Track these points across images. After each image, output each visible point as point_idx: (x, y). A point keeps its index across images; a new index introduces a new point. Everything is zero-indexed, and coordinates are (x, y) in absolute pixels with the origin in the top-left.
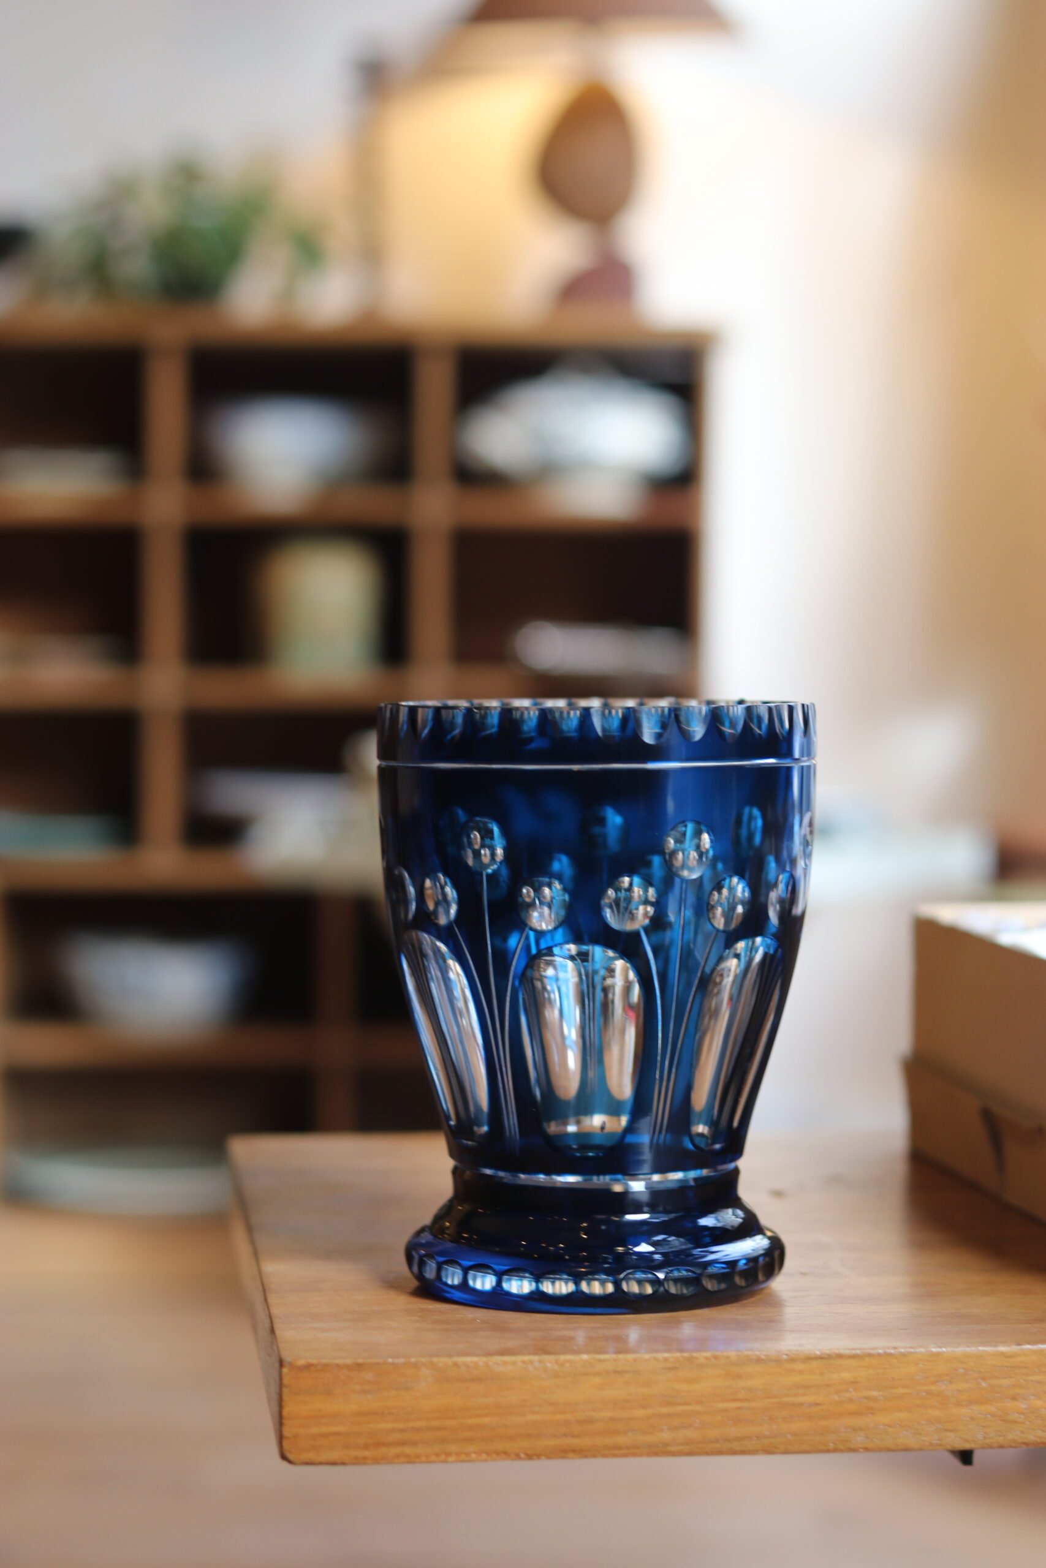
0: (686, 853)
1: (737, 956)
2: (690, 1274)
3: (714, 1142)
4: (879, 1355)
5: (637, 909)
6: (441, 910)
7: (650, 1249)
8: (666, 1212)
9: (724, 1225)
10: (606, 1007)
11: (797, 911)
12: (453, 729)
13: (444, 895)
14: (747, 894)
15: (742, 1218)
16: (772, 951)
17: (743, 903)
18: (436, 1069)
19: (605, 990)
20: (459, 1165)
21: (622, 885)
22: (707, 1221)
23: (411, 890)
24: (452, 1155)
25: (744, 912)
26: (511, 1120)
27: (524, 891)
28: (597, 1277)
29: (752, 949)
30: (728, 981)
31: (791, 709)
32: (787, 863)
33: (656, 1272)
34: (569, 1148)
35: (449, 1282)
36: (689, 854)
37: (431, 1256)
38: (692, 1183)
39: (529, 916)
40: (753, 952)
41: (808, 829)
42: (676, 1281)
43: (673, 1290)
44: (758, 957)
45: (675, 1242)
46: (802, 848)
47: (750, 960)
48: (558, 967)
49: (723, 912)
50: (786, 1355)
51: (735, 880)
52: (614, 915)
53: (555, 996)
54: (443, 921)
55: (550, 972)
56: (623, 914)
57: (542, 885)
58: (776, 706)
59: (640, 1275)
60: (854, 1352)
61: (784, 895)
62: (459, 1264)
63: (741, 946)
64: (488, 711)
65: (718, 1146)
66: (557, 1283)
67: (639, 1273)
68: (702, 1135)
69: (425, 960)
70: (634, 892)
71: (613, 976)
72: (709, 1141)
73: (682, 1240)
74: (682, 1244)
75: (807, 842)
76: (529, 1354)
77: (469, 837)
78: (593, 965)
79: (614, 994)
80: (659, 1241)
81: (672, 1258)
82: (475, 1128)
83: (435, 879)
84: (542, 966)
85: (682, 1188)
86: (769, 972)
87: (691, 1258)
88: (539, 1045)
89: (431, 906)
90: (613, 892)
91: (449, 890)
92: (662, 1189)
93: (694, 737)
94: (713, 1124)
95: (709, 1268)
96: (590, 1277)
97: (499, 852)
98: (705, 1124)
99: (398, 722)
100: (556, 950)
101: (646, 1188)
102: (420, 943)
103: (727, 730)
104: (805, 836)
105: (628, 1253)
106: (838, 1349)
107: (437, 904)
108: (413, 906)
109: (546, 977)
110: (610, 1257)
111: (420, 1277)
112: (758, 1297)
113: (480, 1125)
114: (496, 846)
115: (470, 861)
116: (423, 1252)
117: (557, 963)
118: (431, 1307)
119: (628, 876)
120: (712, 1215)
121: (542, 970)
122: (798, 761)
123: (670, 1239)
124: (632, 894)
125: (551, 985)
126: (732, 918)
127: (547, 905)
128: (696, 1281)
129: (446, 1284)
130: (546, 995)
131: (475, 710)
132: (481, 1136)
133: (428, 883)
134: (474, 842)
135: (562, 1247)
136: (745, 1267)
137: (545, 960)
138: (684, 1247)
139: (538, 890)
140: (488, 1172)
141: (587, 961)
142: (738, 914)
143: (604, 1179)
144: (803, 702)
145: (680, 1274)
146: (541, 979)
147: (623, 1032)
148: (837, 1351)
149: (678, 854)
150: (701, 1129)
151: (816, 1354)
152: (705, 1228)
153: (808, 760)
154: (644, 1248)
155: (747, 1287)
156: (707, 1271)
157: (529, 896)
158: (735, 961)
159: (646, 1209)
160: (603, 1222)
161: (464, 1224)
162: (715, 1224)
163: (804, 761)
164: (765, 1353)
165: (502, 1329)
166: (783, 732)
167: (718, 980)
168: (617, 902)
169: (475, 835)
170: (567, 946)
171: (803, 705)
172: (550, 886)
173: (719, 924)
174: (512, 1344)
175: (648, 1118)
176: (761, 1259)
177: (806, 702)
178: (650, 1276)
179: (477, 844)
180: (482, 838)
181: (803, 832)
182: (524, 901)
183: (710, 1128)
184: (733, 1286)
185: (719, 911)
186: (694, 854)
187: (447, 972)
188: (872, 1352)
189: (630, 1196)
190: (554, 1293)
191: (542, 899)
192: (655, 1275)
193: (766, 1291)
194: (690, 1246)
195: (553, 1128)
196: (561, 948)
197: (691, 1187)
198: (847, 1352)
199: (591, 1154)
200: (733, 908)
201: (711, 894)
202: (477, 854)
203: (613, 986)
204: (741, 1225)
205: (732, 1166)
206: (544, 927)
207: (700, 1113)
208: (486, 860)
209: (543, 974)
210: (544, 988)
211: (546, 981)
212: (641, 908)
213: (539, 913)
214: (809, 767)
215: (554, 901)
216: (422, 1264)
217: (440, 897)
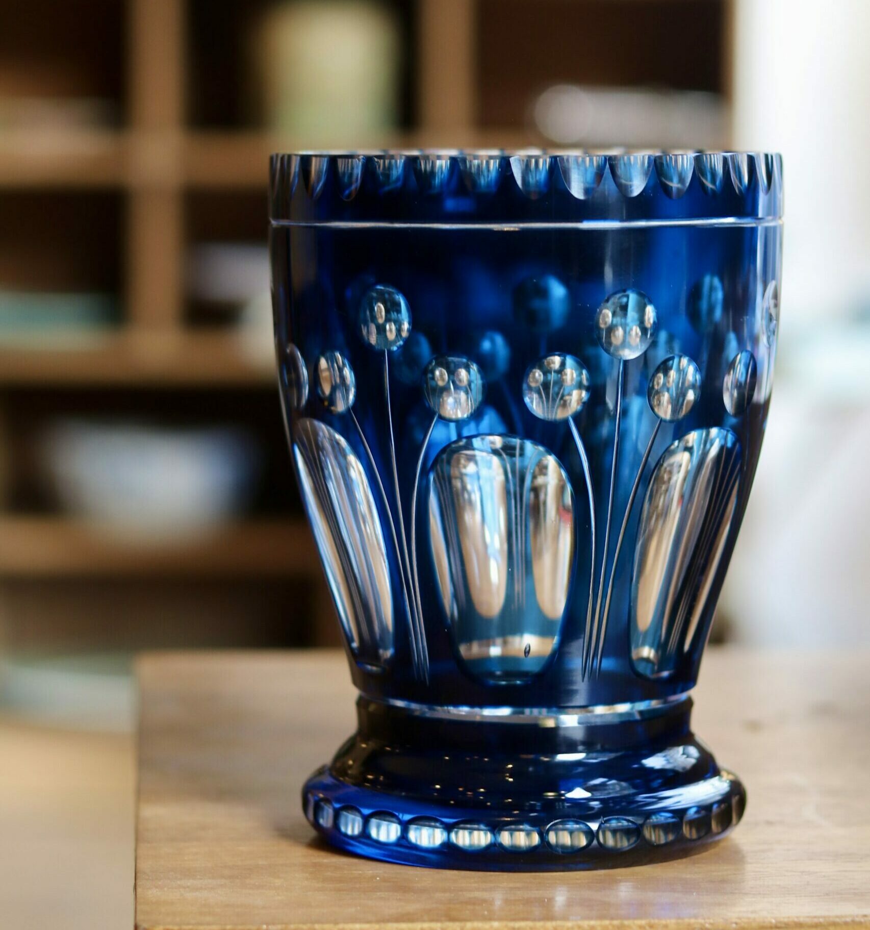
0: (628, 329)
1: (689, 449)
2: (630, 824)
3: (661, 669)
4: (846, 923)
5: (570, 394)
6: (339, 395)
7: (588, 795)
8: (604, 750)
9: (675, 767)
10: (536, 510)
11: (759, 396)
12: (350, 184)
13: (343, 378)
14: (698, 377)
15: (695, 758)
16: (729, 444)
17: (693, 387)
18: (336, 581)
19: (536, 490)
20: (363, 694)
21: (552, 365)
22: (655, 762)
23: (304, 372)
24: (355, 682)
25: (695, 398)
26: (420, 644)
27: (437, 373)
28: (521, 827)
29: (707, 442)
30: (678, 478)
31: (751, 160)
32: (748, 341)
33: (589, 822)
34: (492, 675)
35: (349, 832)
36: (631, 329)
37: (327, 800)
38: (638, 717)
39: (440, 405)
40: (708, 446)
41: (772, 302)
42: (614, 832)
43: (610, 841)
44: (714, 451)
45: (615, 787)
46: (764, 322)
47: (705, 454)
48: (479, 462)
49: (671, 397)
50: (736, 923)
51: (685, 361)
52: (543, 402)
53: (476, 497)
54: (341, 407)
55: (471, 468)
56: (554, 400)
57: (458, 366)
58: (731, 156)
59: (571, 826)
60: (816, 920)
61: (743, 379)
62: (360, 812)
63: (693, 437)
64: (393, 161)
65: (665, 674)
66: (476, 833)
67: (570, 823)
68: (647, 660)
69: (321, 453)
70: (566, 374)
71: (545, 474)
72: (656, 667)
73: (624, 784)
74: (623, 789)
75: (771, 315)
76: (432, 921)
77: (372, 310)
78: (522, 461)
79: (546, 494)
80: (595, 785)
81: (611, 805)
82: (381, 651)
83: (332, 360)
84: (463, 461)
85: (625, 725)
86: (725, 468)
87: (635, 805)
88: (457, 555)
89: (327, 390)
90: (541, 373)
91: (348, 373)
92: (599, 724)
93: (631, 192)
94: (661, 647)
95: (654, 817)
96: (513, 827)
97: (406, 326)
98: (652, 646)
99: (289, 174)
100: (476, 442)
101: (579, 723)
102: (316, 433)
103: (675, 184)
104: (768, 309)
105: (559, 799)
106: (797, 917)
107: (334, 389)
108: (306, 391)
109: (466, 475)
110: (539, 804)
111: (316, 825)
112: (712, 851)
113: (386, 649)
114: (404, 321)
115: (373, 340)
116: (321, 795)
117: (478, 458)
118: (325, 861)
119: (559, 355)
120: (659, 754)
121: (461, 466)
122: (762, 221)
123: (609, 783)
124: (564, 377)
125: (472, 485)
126: (682, 404)
127: (465, 390)
128: (635, 832)
129: (346, 835)
130: (466, 496)
131: (376, 160)
132: (387, 661)
133: (323, 363)
134: (378, 316)
135: (482, 792)
136: (696, 816)
137: (466, 455)
138: (626, 792)
139: (452, 372)
140: (400, 703)
141: (512, 455)
142: (688, 402)
143: (531, 712)
144: (766, 152)
145: (620, 824)
146: (461, 477)
147: (556, 537)
148: (796, 920)
149: (617, 329)
150: (647, 652)
151: (771, 923)
152: (652, 770)
153: (772, 220)
154: (579, 793)
155: (699, 838)
156: (651, 820)
157: (443, 380)
158: (686, 455)
159: (580, 748)
160: (529, 762)
161: (371, 762)
162: (664, 765)
163: (768, 221)
164: (712, 921)
165: (403, 889)
166: (741, 188)
167: (666, 477)
168: (546, 385)
169: (379, 307)
170: (491, 438)
171: (766, 156)
172: (467, 368)
173: (666, 413)
174: (411, 907)
175: (581, 641)
176: (715, 807)
177: (772, 151)
178: (582, 826)
179: (382, 317)
180: (387, 311)
181: (766, 305)
182: (437, 385)
183: (657, 651)
184: (681, 839)
185: (666, 397)
186: (636, 330)
187: (347, 470)
188: (837, 920)
189: (562, 733)
190: (471, 846)
191: (457, 382)
192: (587, 825)
193: (722, 844)
194: (632, 791)
195: (470, 650)
196: (483, 439)
197: (636, 722)
198: (808, 921)
199: (518, 682)
200: (683, 394)
201: (654, 376)
202: (381, 330)
203: (545, 486)
204: (695, 767)
205: (683, 696)
206: (460, 415)
207: (646, 633)
208: (391, 336)
209: (464, 471)
210: (464, 488)
211: (468, 480)
212: (575, 393)
213: (455, 399)
214: (775, 228)
215: (473, 386)
216: (318, 809)
217: (338, 380)
